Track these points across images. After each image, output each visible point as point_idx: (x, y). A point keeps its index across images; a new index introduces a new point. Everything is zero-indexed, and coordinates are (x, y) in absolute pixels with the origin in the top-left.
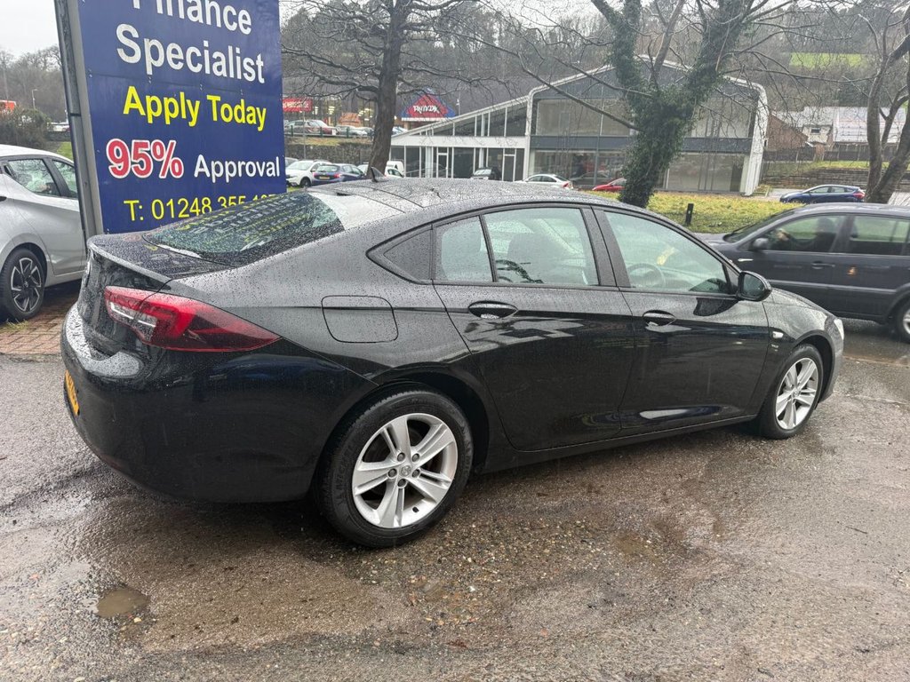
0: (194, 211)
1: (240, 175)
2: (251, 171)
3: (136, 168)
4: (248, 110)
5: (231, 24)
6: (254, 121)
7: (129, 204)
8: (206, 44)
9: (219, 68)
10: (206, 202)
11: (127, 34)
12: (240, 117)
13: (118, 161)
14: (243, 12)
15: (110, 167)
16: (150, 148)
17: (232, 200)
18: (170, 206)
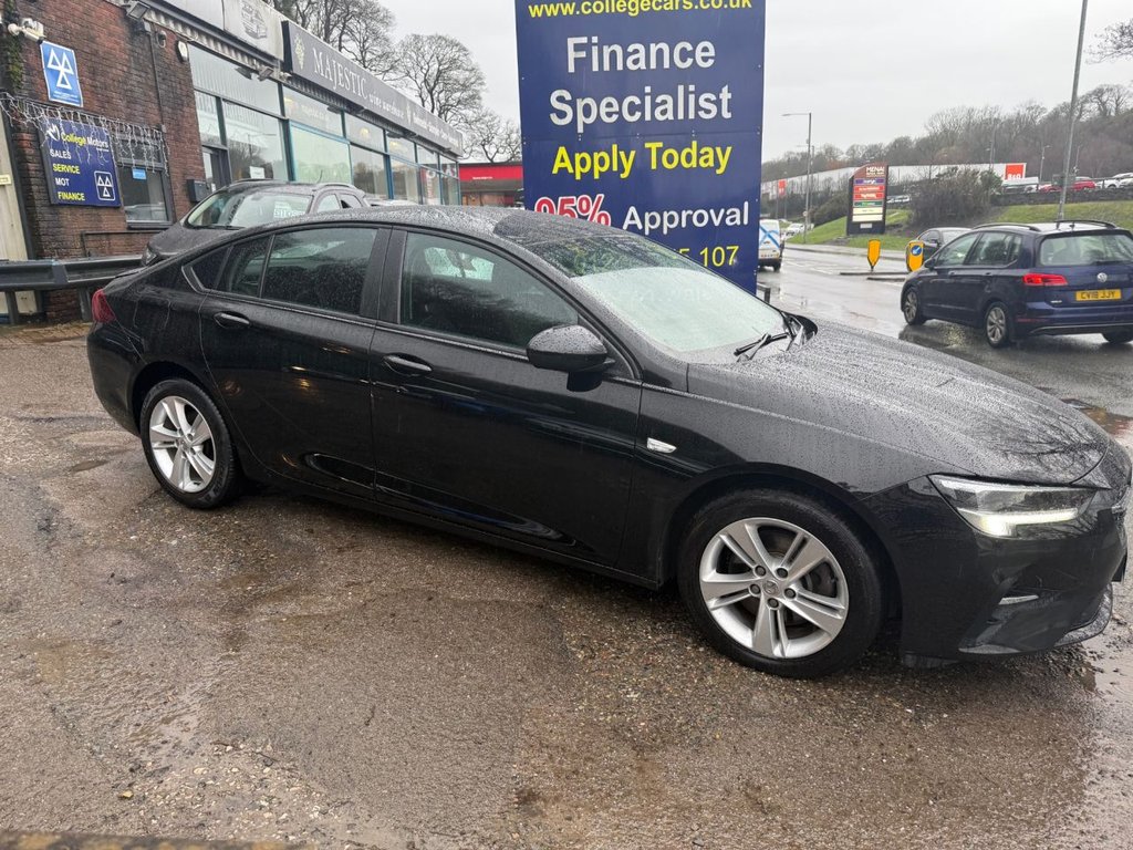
1: (684, 225)
2: (701, 221)
4: (702, 152)
5: (685, 61)
8: (648, 89)
9: (664, 112)
11: (561, 99)
12: (689, 161)
14: (703, 45)
16: (576, 203)
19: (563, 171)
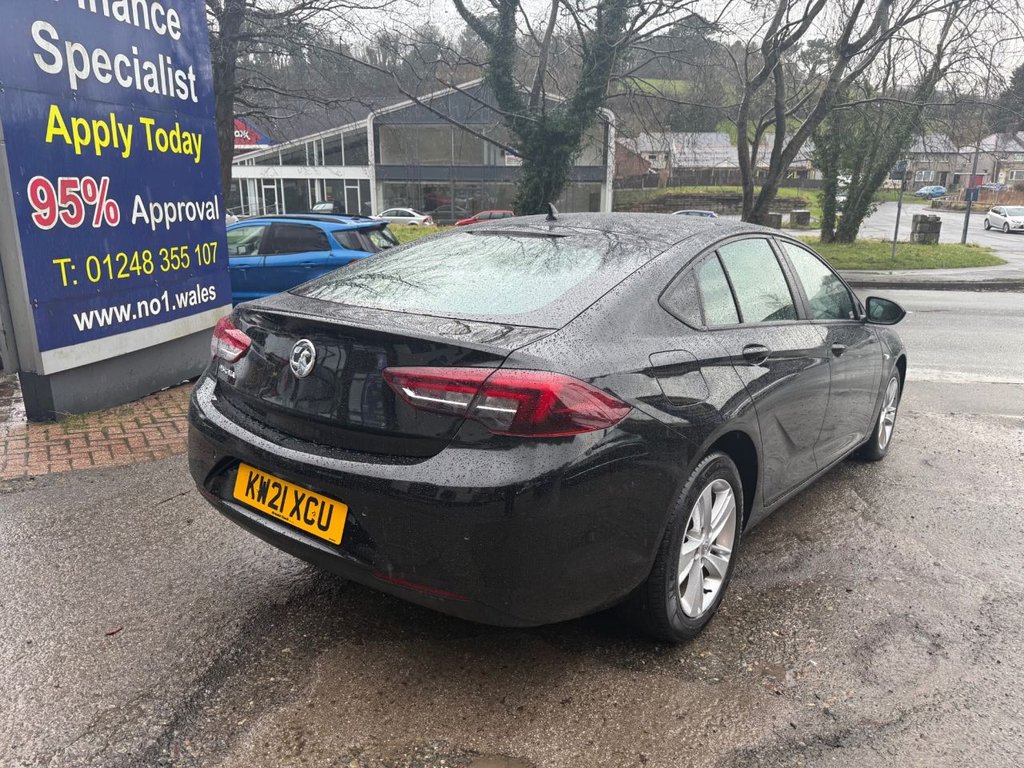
0: (134, 269)
1: (181, 220)
2: (191, 215)
3: (65, 215)
4: (184, 137)
5: (160, 26)
6: (190, 151)
7: (59, 264)
8: (135, 50)
9: (151, 83)
10: (147, 256)
11: (44, 34)
12: (176, 146)
13: (42, 207)
14: (171, 12)
15: (33, 215)
16: (80, 188)
17: (175, 252)
18: (107, 263)
19: (58, 138)
